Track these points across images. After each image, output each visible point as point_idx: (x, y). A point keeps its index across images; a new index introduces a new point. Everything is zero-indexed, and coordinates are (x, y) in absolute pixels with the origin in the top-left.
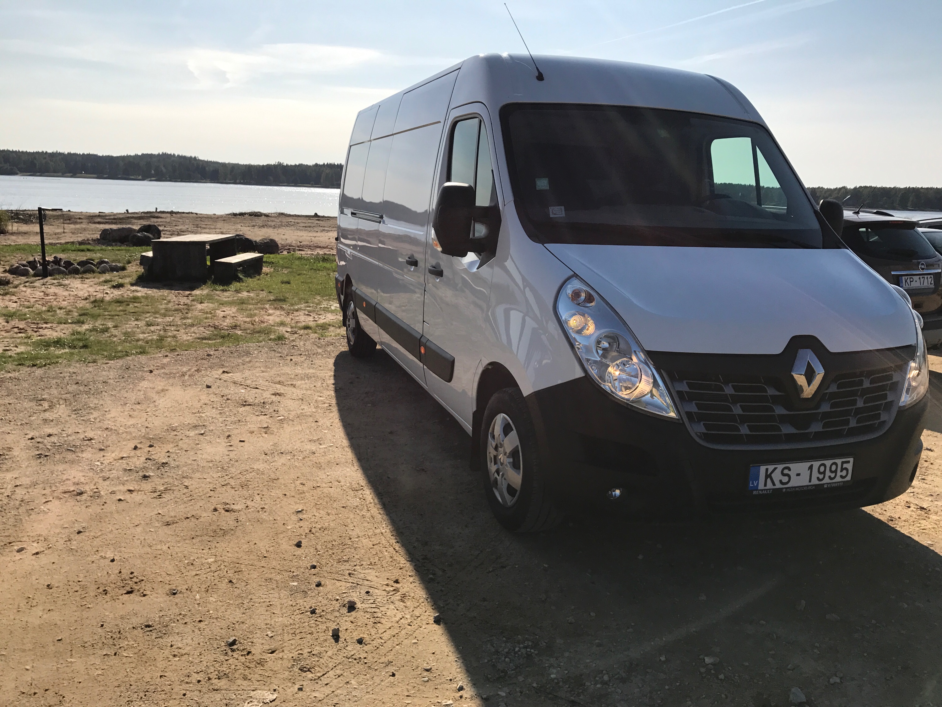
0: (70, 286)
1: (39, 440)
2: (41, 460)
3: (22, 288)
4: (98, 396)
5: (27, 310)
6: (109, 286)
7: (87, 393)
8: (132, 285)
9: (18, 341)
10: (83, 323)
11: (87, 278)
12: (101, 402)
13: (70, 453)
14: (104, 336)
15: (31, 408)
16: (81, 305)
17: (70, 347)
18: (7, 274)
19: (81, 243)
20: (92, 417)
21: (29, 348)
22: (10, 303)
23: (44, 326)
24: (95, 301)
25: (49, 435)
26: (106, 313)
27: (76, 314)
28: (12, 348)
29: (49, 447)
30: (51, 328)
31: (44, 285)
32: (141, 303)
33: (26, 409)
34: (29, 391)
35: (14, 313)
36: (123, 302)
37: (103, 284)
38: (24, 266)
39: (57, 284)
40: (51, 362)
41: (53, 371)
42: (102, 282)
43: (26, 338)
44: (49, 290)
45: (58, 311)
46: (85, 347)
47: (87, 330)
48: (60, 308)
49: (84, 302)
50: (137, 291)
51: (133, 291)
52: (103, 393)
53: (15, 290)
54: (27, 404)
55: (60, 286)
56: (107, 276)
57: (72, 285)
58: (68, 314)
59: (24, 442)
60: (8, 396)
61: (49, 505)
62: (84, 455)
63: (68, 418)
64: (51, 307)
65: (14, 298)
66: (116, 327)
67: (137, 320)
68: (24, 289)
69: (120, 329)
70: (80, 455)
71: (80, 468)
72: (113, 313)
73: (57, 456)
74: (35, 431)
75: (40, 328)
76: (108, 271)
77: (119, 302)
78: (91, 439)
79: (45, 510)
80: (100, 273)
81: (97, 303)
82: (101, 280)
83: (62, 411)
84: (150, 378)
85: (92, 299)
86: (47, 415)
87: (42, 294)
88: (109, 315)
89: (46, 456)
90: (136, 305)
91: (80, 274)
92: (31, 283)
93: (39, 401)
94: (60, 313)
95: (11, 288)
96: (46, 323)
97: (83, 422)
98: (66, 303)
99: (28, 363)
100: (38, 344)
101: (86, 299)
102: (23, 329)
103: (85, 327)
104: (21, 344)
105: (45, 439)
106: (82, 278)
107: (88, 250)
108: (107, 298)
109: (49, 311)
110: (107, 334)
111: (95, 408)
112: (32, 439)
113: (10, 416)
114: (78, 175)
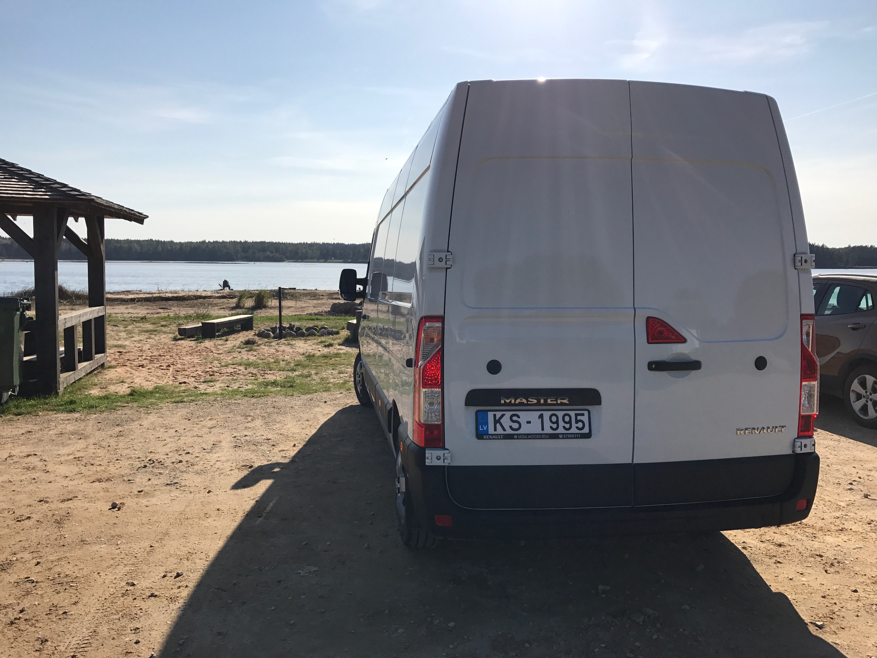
0: (295, 345)
1: (239, 438)
2: (236, 449)
3: (263, 347)
4: (284, 416)
5: (261, 361)
6: (322, 346)
7: (277, 413)
8: (340, 345)
9: (249, 381)
10: (295, 371)
11: (309, 340)
12: (285, 419)
13: (253, 446)
14: (307, 380)
15: (240, 420)
16: (298, 359)
17: (281, 386)
18: (256, 337)
19: (316, 314)
20: (275, 427)
21: (255, 386)
22: (252, 357)
23: (269, 372)
24: (309, 356)
25: (246, 436)
26: (313, 364)
27: (293, 365)
28: (244, 386)
29: (243, 442)
30: (273, 374)
31: (278, 344)
32: (340, 357)
33: (237, 420)
34: (242, 411)
35: (252, 363)
36: (327, 357)
37: (318, 344)
38: (268, 330)
39: (287, 344)
40: (264, 395)
41: (262, 400)
42: (319, 342)
43: (254, 379)
44: (280, 348)
45: (281, 362)
46: (291, 386)
47: (297, 375)
48: (283, 361)
49: (301, 356)
50: (341, 349)
51: (339, 349)
52: (288, 413)
53: (257, 347)
54: (239, 418)
55: (288, 345)
56: (323, 339)
57: (297, 345)
58: (287, 365)
59: (230, 438)
60: (229, 413)
61: (232, 472)
62: (262, 448)
63: (260, 427)
64: (277, 359)
65: (255, 353)
66: (316, 374)
67: (333, 369)
68: (264, 347)
69: (319, 375)
70: (259, 447)
71: (257, 454)
72: (318, 364)
73: (246, 447)
74: (238, 433)
75: (266, 374)
76: (326, 335)
77: (325, 357)
78: (270, 439)
79: (229, 474)
80: (319, 336)
81: (310, 357)
82: (318, 341)
83: (258, 422)
84: (323, 406)
85: (307, 354)
86: (249, 425)
87: (275, 350)
88: (315, 366)
89: (239, 446)
90: (336, 359)
91: (305, 336)
92: (270, 343)
93: (246, 416)
94: (282, 364)
95: (255, 346)
96: (271, 370)
97: (268, 430)
98: (288, 357)
99: (249, 395)
100: (260, 384)
101: (303, 354)
102: (255, 374)
103: (297, 373)
104: (250, 383)
105: (242, 437)
106: (305, 340)
107: (317, 319)
108: (319, 354)
109: (275, 362)
110: (309, 379)
111: (278, 422)
112: (235, 437)
113: (226, 424)
114: (329, 260)
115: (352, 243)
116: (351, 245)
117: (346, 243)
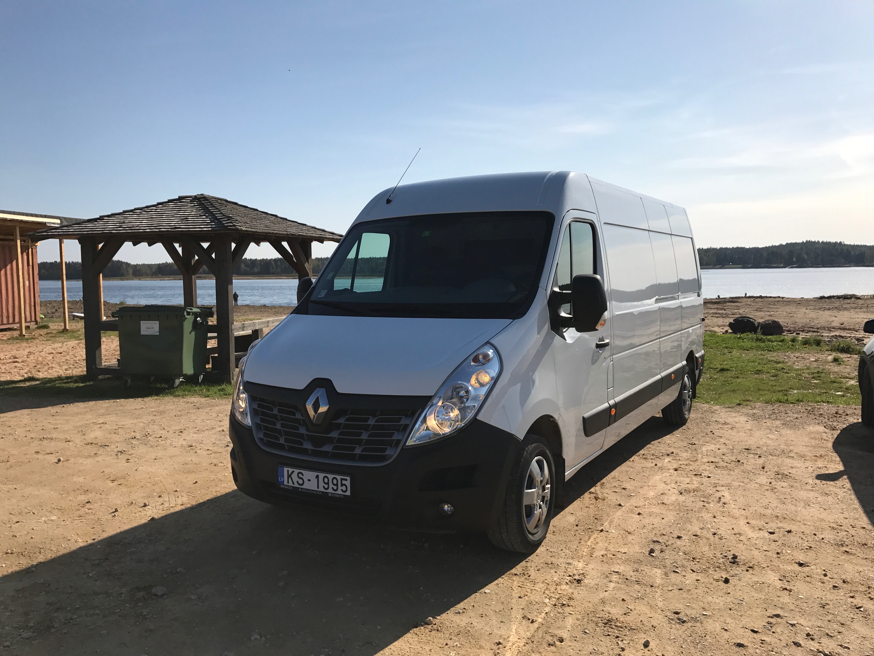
114: (726, 266)
115: (754, 246)
116: (752, 248)
117: (747, 247)
